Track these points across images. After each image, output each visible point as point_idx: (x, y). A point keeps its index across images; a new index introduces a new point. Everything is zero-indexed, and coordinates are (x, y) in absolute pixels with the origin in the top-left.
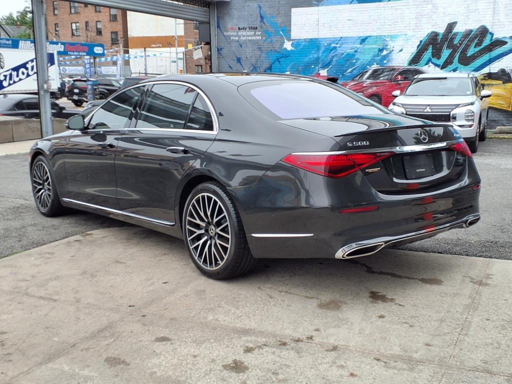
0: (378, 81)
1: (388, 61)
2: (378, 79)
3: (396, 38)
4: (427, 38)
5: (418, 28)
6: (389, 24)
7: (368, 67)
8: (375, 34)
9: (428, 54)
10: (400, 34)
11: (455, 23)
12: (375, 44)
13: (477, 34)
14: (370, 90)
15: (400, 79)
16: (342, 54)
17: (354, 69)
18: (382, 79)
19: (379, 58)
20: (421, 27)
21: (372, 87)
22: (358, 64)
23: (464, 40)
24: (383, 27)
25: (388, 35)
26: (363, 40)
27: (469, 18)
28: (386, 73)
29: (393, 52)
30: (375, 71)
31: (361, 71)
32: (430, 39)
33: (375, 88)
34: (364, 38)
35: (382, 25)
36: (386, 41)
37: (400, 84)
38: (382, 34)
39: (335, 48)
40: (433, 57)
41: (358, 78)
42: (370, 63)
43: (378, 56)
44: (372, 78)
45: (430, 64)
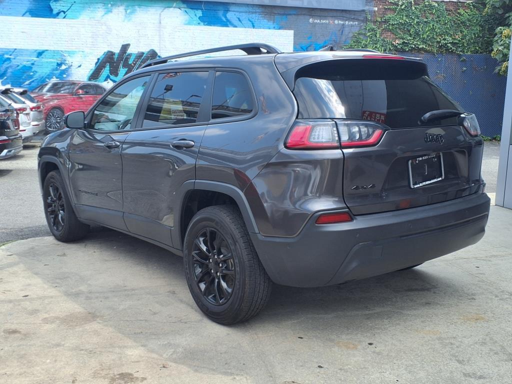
0: (59, 94)
1: (68, 75)
2: (59, 92)
3: (74, 54)
4: (103, 56)
5: (95, 46)
6: (67, 40)
7: (47, 80)
8: (52, 48)
9: (106, 71)
10: (77, 50)
11: (128, 45)
12: (53, 58)
13: (148, 57)
14: (51, 103)
15: (81, 93)
16: (18, 66)
17: (33, 81)
18: (62, 92)
19: (59, 72)
20: (97, 46)
21: (53, 99)
22: (36, 76)
23: (137, 61)
24: (60, 42)
25: (66, 51)
26: (40, 54)
27: (140, 42)
28: (66, 87)
29: (72, 67)
30: (55, 85)
31: (40, 84)
32: (107, 57)
33: (56, 101)
34: (41, 51)
35: (59, 41)
36: (64, 56)
37: (81, 98)
38: (59, 49)
39: (9, 59)
40: (111, 75)
41: (37, 91)
42: (50, 76)
43: (57, 70)
44: (52, 91)
45: (109, 80)
